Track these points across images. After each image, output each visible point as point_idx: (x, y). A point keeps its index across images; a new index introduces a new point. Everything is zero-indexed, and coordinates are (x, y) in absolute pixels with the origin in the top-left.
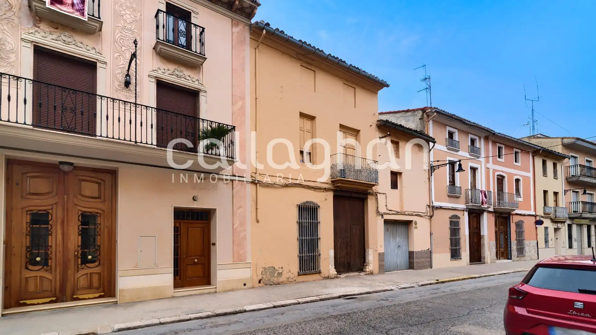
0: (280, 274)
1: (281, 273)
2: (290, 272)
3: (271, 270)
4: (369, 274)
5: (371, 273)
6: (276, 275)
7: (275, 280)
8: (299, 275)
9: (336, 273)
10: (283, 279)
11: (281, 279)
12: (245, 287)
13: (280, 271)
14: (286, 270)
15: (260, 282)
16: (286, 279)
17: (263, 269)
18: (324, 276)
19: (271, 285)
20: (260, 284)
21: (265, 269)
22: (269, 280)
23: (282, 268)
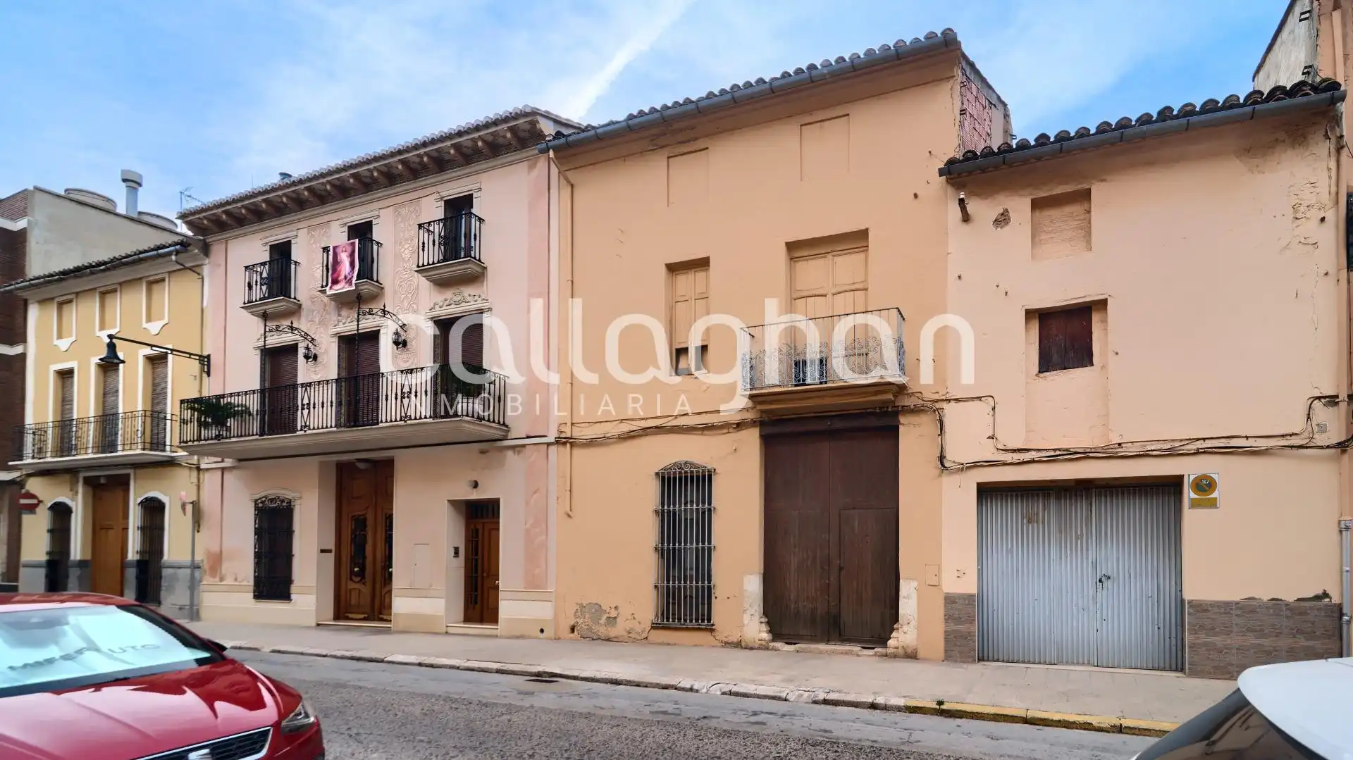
0: (612, 621)
1: (615, 618)
2: (634, 618)
3: (593, 610)
4: (895, 656)
5: (911, 655)
6: (603, 621)
7: (602, 631)
8: (652, 628)
9: (766, 636)
10: (618, 630)
11: (613, 632)
12: (542, 636)
13: (613, 614)
14: (625, 612)
15: (573, 630)
16: (625, 634)
17: (578, 607)
18: (726, 640)
19: (593, 640)
20: (572, 635)
21: (582, 606)
22: (590, 629)
23: (616, 608)
